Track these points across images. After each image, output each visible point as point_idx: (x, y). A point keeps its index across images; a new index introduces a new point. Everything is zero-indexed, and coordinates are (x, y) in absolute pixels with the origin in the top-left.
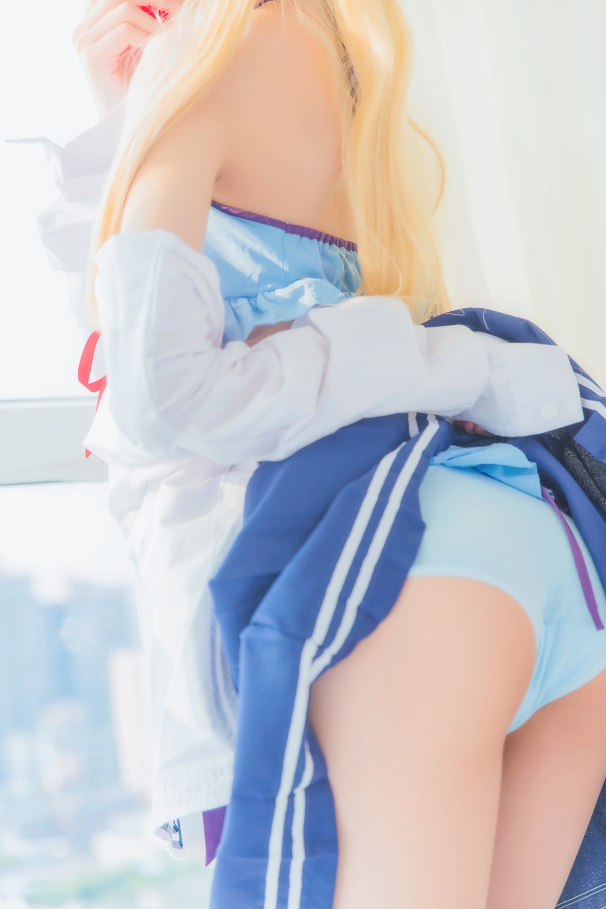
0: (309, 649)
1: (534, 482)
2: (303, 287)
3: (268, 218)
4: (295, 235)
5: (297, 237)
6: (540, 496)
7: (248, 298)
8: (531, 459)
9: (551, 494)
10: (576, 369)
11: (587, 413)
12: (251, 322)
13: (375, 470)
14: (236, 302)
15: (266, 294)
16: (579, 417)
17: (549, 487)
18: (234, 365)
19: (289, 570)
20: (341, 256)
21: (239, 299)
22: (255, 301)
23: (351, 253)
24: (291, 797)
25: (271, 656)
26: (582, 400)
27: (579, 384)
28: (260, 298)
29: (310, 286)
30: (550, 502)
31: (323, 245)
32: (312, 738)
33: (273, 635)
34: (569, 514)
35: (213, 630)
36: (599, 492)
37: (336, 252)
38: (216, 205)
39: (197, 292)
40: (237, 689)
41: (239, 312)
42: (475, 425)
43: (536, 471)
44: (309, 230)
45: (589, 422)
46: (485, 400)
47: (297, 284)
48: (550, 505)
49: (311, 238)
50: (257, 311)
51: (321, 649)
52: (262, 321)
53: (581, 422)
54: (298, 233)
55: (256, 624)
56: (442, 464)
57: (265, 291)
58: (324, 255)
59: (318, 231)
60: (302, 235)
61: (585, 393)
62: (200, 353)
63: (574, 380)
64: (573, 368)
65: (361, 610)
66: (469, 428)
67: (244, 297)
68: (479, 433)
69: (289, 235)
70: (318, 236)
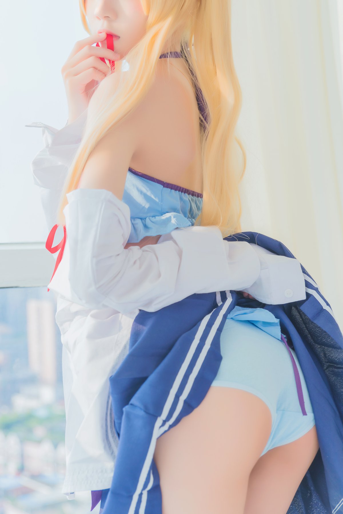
0: (159, 422)
1: (277, 331)
2: (170, 217)
3: (156, 179)
4: (168, 189)
5: (169, 190)
6: (280, 339)
7: (141, 219)
8: (277, 317)
9: (285, 338)
10: (304, 271)
11: (308, 295)
12: (142, 234)
13: (200, 325)
14: (134, 220)
15: (151, 218)
16: (304, 298)
17: (285, 334)
18: (135, 262)
19: (152, 378)
20: (189, 200)
21: (136, 219)
22: (145, 221)
23: (194, 197)
24: (141, 495)
25: (139, 423)
26: (306, 288)
27: (305, 279)
28: (148, 220)
29: (174, 217)
30: (284, 342)
31: (181, 194)
32: (155, 469)
33: (141, 413)
34: (293, 349)
35: (109, 397)
36: (307, 332)
37: (187, 197)
38: (131, 170)
39: (119, 222)
40: (119, 435)
41: (136, 226)
42: (249, 294)
43: (279, 324)
44: (175, 186)
45: (308, 300)
46: (257, 284)
47: (167, 215)
48: (284, 344)
49: (176, 190)
50: (146, 226)
51: (164, 422)
52: (148, 234)
53: (304, 300)
54: (169, 188)
55: (131, 404)
56: (231, 318)
57: (150, 217)
58: (181, 199)
59: (179, 186)
60: (171, 189)
61: (308, 285)
62: (118, 255)
63: (303, 277)
64: (302, 271)
65: (185, 402)
66: (245, 295)
67: (139, 218)
68: (251, 298)
69: (165, 189)
70: (179, 189)
